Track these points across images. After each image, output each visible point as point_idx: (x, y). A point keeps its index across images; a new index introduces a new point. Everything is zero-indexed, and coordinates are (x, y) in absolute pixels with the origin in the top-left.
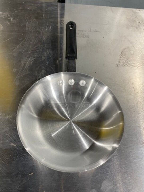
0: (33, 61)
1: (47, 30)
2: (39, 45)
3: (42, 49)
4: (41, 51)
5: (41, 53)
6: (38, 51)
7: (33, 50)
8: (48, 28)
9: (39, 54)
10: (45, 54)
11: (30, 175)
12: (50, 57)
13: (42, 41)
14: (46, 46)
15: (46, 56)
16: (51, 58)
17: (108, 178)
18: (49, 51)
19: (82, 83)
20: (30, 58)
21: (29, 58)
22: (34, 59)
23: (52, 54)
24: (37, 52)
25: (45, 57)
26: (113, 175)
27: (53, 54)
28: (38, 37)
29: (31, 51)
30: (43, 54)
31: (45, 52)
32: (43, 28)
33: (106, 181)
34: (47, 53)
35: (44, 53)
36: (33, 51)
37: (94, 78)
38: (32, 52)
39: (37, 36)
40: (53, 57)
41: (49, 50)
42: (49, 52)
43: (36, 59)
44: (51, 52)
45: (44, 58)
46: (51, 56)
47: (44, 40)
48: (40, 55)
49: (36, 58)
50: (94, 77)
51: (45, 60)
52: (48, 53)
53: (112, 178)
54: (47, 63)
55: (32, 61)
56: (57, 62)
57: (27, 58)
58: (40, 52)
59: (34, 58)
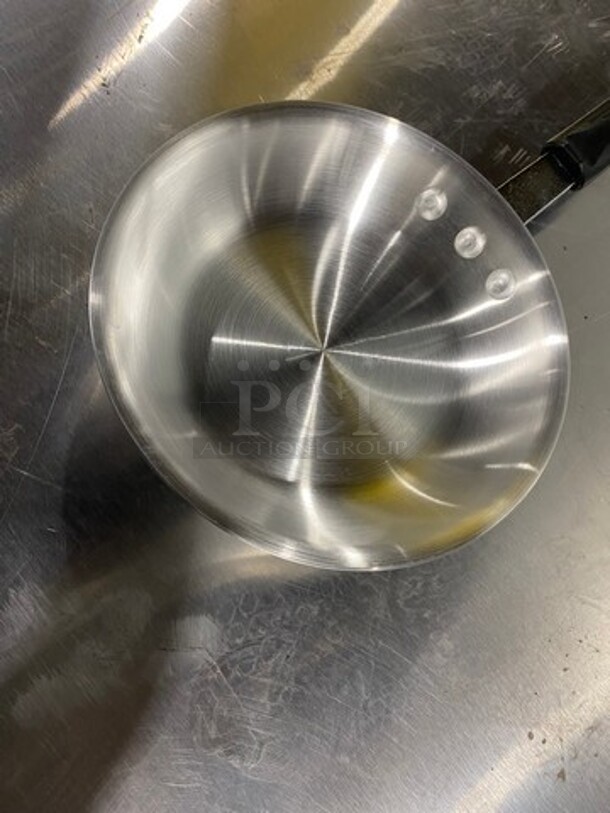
0: (431, 66)
1: (593, 25)
2: (508, 45)
3: (502, 62)
4: (493, 67)
5: (485, 70)
6: (482, 57)
7: (470, 35)
8: (603, 24)
9: (475, 70)
10: (496, 88)
11: (37, 338)
12: (500, 112)
13: (534, 44)
14: (524, 69)
15: (488, 95)
16: (498, 116)
17: (227, 627)
18: (520, 93)
19: (501, 282)
20: (433, 49)
21: (432, 45)
22: (441, 67)
23: (516, 113)
24: (478, 56)
25: (482, 94)
26: (251, 636)
27: (520, 114)
28: (537, 17)
29: (461, 35)
30: (488, 83)
31: (500, 83)
32: (589, 9)
33: (210, 623)
34: (505, 91)
35: (494, 83)
36: (469, 38)
37: (548, 272)
38: (460, 39)
39: (538, 14)
40: (506, 123)
41: (520, 89)
42: (511, 96)
43: (449, 69)
44: (519, 102)
45: (477, 95)
46: (504, 115)
47: (541, 46)
48: (473, 74)
49: (452, 69)
50: (551, 269)
51: (470, 101)
52: (509, 95)
53: (239, 641)
54: (464, 118)
55: (430, 63)
56: (501, 149)
57: (424, 36)
58: (484, 64)
59: (443, 63)
